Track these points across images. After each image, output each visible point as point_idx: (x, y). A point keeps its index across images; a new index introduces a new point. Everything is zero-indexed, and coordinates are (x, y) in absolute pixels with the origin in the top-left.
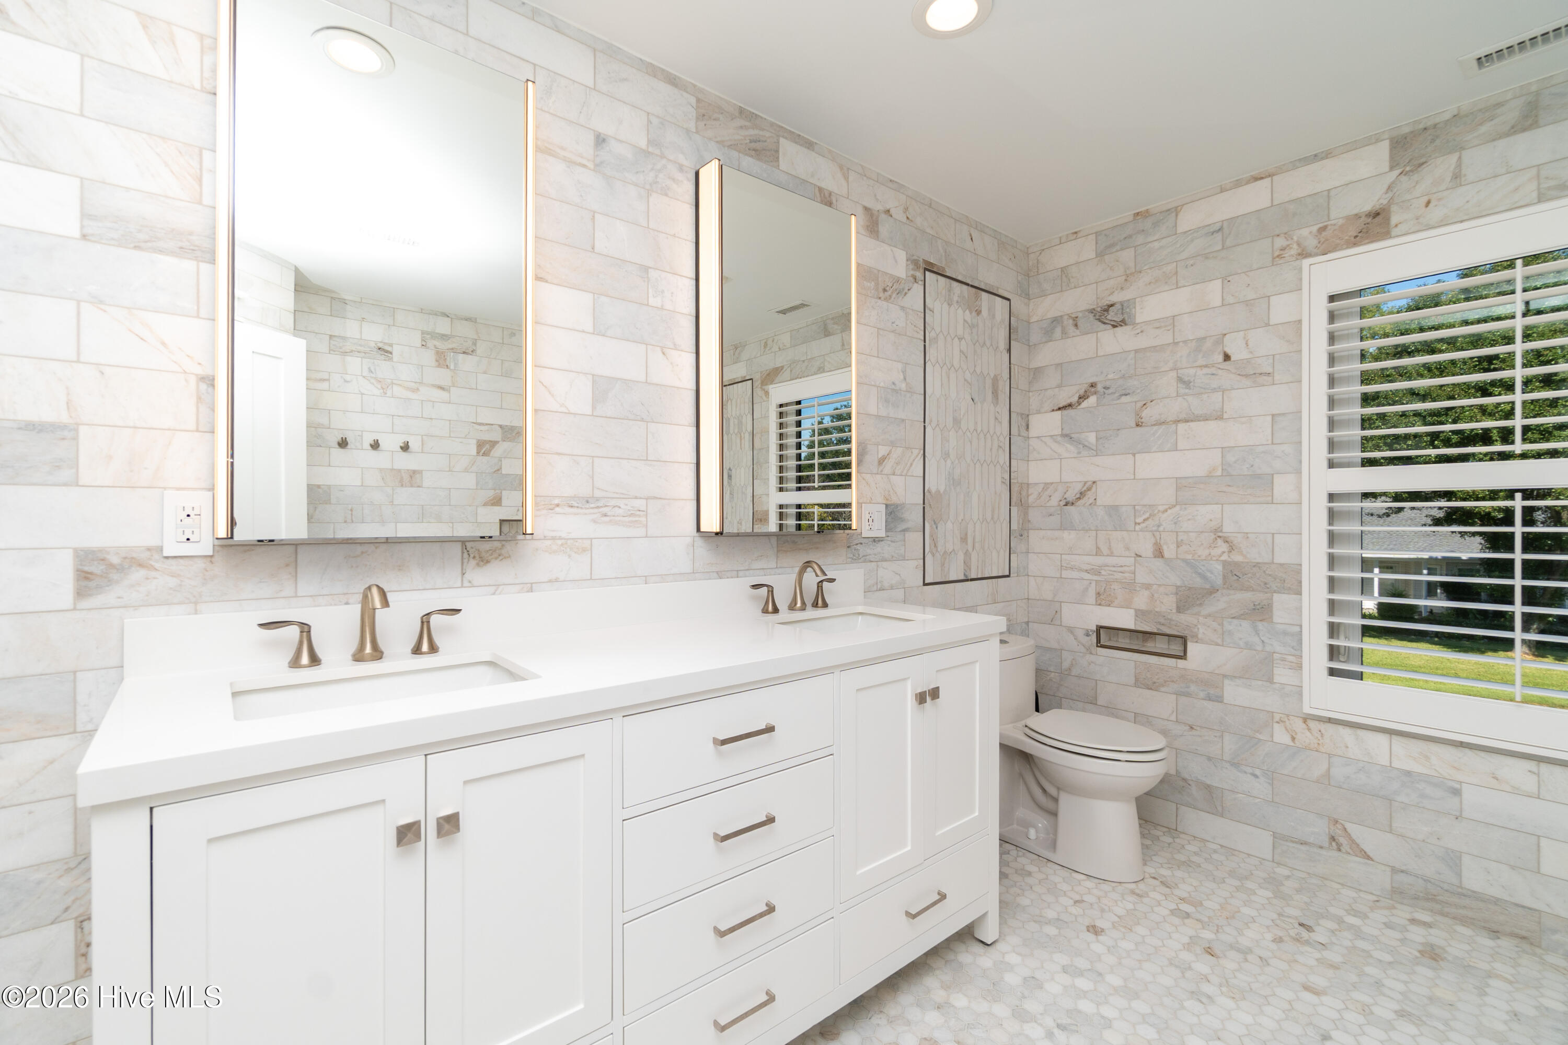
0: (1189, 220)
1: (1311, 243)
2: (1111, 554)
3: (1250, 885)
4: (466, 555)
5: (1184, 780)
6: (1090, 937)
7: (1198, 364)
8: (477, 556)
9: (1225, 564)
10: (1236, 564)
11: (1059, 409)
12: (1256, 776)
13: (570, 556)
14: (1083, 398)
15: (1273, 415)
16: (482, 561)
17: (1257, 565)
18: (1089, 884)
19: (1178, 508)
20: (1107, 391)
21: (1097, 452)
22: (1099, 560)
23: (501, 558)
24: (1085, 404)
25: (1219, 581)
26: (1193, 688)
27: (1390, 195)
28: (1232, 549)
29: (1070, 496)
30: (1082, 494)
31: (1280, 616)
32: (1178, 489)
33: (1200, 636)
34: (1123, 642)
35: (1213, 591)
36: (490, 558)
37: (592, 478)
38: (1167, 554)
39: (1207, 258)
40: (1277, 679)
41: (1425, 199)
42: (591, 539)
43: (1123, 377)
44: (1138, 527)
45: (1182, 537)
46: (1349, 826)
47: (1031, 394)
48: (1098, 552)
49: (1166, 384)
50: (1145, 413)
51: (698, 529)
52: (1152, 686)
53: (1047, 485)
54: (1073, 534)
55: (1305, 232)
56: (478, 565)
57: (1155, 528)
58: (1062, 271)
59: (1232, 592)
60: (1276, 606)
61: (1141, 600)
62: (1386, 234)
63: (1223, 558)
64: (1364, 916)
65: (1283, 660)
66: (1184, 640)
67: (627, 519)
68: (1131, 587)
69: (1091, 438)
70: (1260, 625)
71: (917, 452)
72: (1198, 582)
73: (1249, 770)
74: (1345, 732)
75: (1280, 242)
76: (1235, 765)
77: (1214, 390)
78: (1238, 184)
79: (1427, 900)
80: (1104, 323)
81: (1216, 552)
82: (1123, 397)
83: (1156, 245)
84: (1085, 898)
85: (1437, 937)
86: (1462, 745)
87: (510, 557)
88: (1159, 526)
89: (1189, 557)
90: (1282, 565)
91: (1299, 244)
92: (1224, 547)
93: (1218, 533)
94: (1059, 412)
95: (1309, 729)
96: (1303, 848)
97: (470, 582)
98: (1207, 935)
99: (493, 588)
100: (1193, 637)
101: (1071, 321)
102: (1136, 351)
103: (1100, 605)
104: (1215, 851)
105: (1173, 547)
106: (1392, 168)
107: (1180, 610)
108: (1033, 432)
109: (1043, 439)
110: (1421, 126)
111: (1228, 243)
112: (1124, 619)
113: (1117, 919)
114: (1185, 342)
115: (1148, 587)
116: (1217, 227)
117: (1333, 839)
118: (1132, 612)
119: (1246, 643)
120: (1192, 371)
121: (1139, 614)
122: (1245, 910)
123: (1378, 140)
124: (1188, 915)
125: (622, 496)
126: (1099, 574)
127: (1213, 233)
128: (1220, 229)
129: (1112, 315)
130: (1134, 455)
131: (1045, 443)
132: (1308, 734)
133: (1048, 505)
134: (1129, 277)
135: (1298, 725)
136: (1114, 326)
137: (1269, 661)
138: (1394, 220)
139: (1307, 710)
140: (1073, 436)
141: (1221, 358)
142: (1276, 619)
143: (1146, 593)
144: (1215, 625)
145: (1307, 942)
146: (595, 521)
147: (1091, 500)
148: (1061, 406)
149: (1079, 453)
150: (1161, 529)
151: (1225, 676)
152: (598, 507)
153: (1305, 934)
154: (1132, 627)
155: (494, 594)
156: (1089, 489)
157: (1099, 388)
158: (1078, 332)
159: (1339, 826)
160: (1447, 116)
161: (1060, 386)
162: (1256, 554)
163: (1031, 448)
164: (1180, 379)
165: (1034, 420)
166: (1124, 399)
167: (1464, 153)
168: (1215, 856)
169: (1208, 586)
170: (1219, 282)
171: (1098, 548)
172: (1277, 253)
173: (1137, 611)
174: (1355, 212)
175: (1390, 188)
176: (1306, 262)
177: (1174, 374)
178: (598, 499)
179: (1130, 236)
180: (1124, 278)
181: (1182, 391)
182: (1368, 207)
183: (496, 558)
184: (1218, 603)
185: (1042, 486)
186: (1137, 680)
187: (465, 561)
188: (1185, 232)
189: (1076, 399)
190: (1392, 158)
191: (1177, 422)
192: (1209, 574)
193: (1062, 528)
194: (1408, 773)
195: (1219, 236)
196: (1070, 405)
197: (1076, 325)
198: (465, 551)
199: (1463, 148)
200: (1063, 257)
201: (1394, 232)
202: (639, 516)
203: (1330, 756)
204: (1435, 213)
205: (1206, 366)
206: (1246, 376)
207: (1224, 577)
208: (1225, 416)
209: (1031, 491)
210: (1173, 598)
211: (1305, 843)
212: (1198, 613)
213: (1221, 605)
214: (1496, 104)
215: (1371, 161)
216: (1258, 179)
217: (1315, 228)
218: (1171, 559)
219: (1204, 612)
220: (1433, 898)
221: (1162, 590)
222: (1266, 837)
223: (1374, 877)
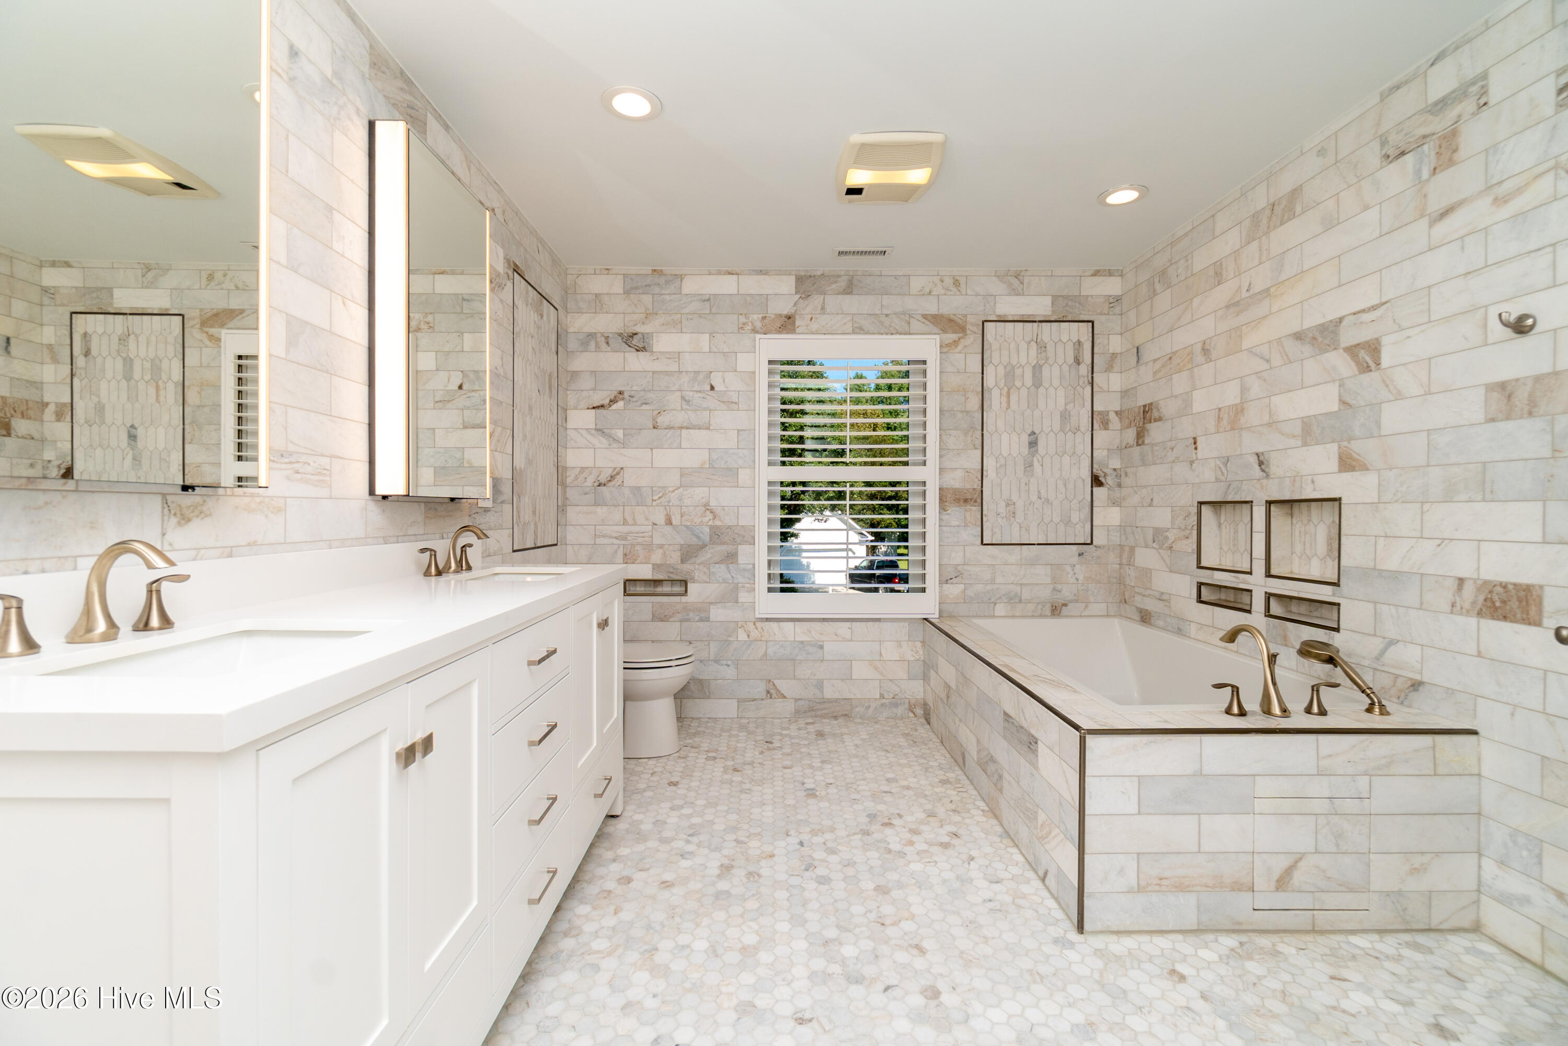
0: (691, 286)
1: (758, 325)
2: (635, 524)
3: (734, 732)
4: (166, 510)
6: (673, 788)
7: (693, 389)
8: (178, 515)
9: (711, 527)
10: (718, 527)
11: (594, 408)
12: (728, 665)
13: (266, 516)
14: (613, 401)
15: (738, 430)
16: (183, 519)
17: (729, 527)
18: (652, 762)
19: (682, 489)
20: (632, 399)
21: (624, 445)
22: (626, 529)
23: (202, 515)
24: (614, 407)
25: (707, 539)
26: (691, 615)
27: (795, 308)
28: (715, 517)
29: (603, 479)
30: (612, 478)
31: (742, 559)
32: (682, 476)
33: (696, 578)
34: (640, 589)
35: (704, 546)
36: (191, 515)
37: (286, 429)
38: (674, 523)
39: (700, 317)
40: (740, 600)
41: (810, 316)
42: (285, 498)
43: (644, 390)
44: (654, 503)
45: (684, 509)
46: (776, 682)
47: (568, 392)
48: (625, 523)
49: (674, 400)
50: (659, 420)
51: (372, 492)
52: (663, 619)
53: (583, 469)
54: (605, 508)
55: (755, 317)
56: (179, 524)
57: (666, 504)
58: (596, 296)
59: (715, 546)
60: (740, 553)
61: (657, 557)
62: (792, 330)
63: (709, 524)
64: (789, 729)
65: (743, 587)
66: (685, 583)
67: (315, 478)
68: (649, 547)
69: (620, 433)
70: (731, 566)
71: (509, 432)
72: (694, 541)
73: (724, 662)
74: (774, 625)
75: (742, 319)
76: (716, 661)
77: (705, 409)
78: (719, 273)
79: (810, 711)
80: (630, 346)
81: (705, 520)
82: (644, 406)
83: (668, 297)
84: (656, 770)
85: (818, 727)
86: (824, 620)
87: (210, 515)
88: (669, 502)
89: (689, 524)
90: (743, 526)
91: (752, 324)
92: (710, 516)
93: (706, 507)
94: (594, 410)
95: (757, 628)
96: (753, 703)
97: (170, 545)
98: (730, 763)
99: (194, 553)
100: (691, 579)
101: (603, 339)
102: (654, 372)
103: (626, 563)
104: (707, 722)
105: (678, 517)
106: (796, 293)
107: (683, 561)
108: (570, 425)
109: (580, 431)
110: (809, 274)
111: (714, 310)
112: (644, 571)
113: (681, 774)
114: (686, 372)
115: (661, 546)
116: (707, 297)
117: (768, 692)
118: (650, 566)
119: (723, 579)
120: (691, 394)
121: (656, 567)
122: (739, 745)
123: (790, 274)
124: (715, 758)
125: (313, 453)
126: (625, 539)
127: (704, 301)
128: (709, 300)
129: (635, 341)
130: (652, 449)
131: (582, 435)
132: (756, 631)
133: (584, 485)
134: (649, 316)
135: (751, 626)
136: (638, 350)
137: (736, 589)
138: (798, 323)
139: (758, 616)
140: (605, 430)
141: (708, 388)
142: (740, 561)
143: (661, 551)
144: (705, 569)
145: (774, 749)
146: (288, 478)
147: (620, 482)
148: (595, 405)
149: (610, 445)
150: (671, 504)
151: (711, 603)
152: (291, 463)
153: (770, 745)
154: (650, 577)
155: (194, 559)
156: (618, 474)
157: (626, 395)
158: (609, 348)
159: (771, 683)
160: (819, 273)
161: (594, 389)
162: (729, 520)
163: (568, 437)
164: (683, 398)
165: (571, 414)
166: (645, 407)
167: (826, 296)
168: (709, 725)
169: (700, 543)
170: (707, 336)
171: (625, 519)
172: (740, 326)
173: (653, 565)
174: (780, 313)
175: (795, 304)
176: (758, 336)
177: (678, 393)
178: (291, 454)
179: (649, 286)
180: (645, 315)
181: (685, 407)
182: (785, 312)
183: (197, 516)
184: (707, 555)
185: (578, 470)
186: (653, 615)
187: (166, 518)
188: (687, 295)
189: (607, 402)
190: (796, 287)
191: (681, 428)
192: (701, 535)
193: (596, 504)
194: (802, 642)
195: (707, 304)
196: (602, 406)
197: (608, 343)
198: (166, 506)
199: (825, 294)
200: (598, 285)
201: (797, 330)
202: (325, 475)
203: (767, 642)
204: (814, 326)
205: (700, 392)
206: (723, 402)
207: (711, 536)
208: (711, 428)
209: (568, 474)
210: (678, 554)
211: (754, 700)
212: (694, 563)
213: (709, 555)
214: (839, 276)
215: (787, 285)
216: (730, 273)
217: (760, 316)
218: (677, 526)
219: (698, 561)
220: (811, 709)
221: (671, 548)
222: (734, 703)
223: (787, 707)
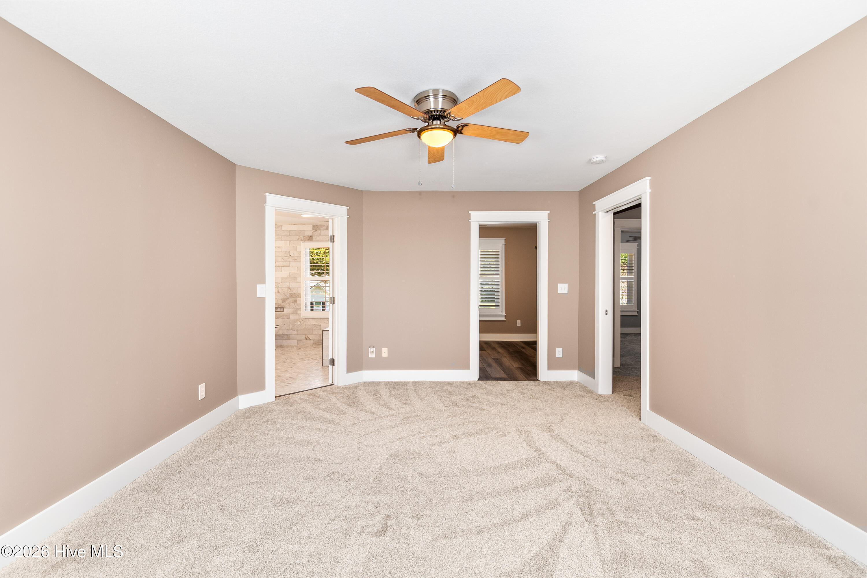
1: (303, 238)
5: (283, 335)
9: (290, 293)
10: (292, 293)
12: (295, 331)
15: (297, 267)
17: (295, 293)
26: (285, 317)
28: (291, 290)
32: (282, 279)
33: (286, 307)
35: (288, 298)
38: (280, 292)
40: (298, 313)
41: (317, 236)
44: (275, 287)
45: (283, 288)
46: (308, 335)
55: (302, 236)
59: (291, 298)
60: (298, 300)
62: (313, 241)
65: (299, 309)
66: (283, 308)
70: (295, 304)
72: (285, 297)
73: (294, 330)
74: (307, 320)
75: (298, 237)
77: (288, 261)
78: (292, 224)
81: (288, 291)
83: (278, 231)
89: (284, 292)
90: (298, 293)
91: (301, 238)
93: (289, 288)
107: (282, 303)
117: (306, 338)
120: (284, 257)
123: (311, 225)
128: (289, 232)
132: (302, 321)
137: (297, 310)
138: (313, 238)
139: (302, 317)
141: (289, 255)
142: (298, 303)
144: (288, 305)
145: (300, 351)
151: (290, 314)
159: (306, 336)
160: (319, 224)
162: (295, 291)
164: (282, 258)
170: (289, 241)
172: (298, 239)
174: (308, 235)
175: (312, 233)
176: (302, 242)
177: (281, 257)
182: (310, 235)
184: (288, 301)
190: (313, 228)
191: (282, 266)
192: (287, 295)
194: (315, 324)
199: (321, 230)
203: (305, 324)
204: (318, 239)
206: (293, 259)
207: (290, 296)
208: (290, 266)
210: (281, 300)
211: (302, 340)
212: (285, 303)
213: (289, 301)
214: (324, 225)
215: (310, 228)
216: (295, 225)
217: (303, 236)
218: (281, 293)
219: (286, 303)
220: (317, 343)
221: (279, 299)
222: (296, 341)
223: (312, 342)
